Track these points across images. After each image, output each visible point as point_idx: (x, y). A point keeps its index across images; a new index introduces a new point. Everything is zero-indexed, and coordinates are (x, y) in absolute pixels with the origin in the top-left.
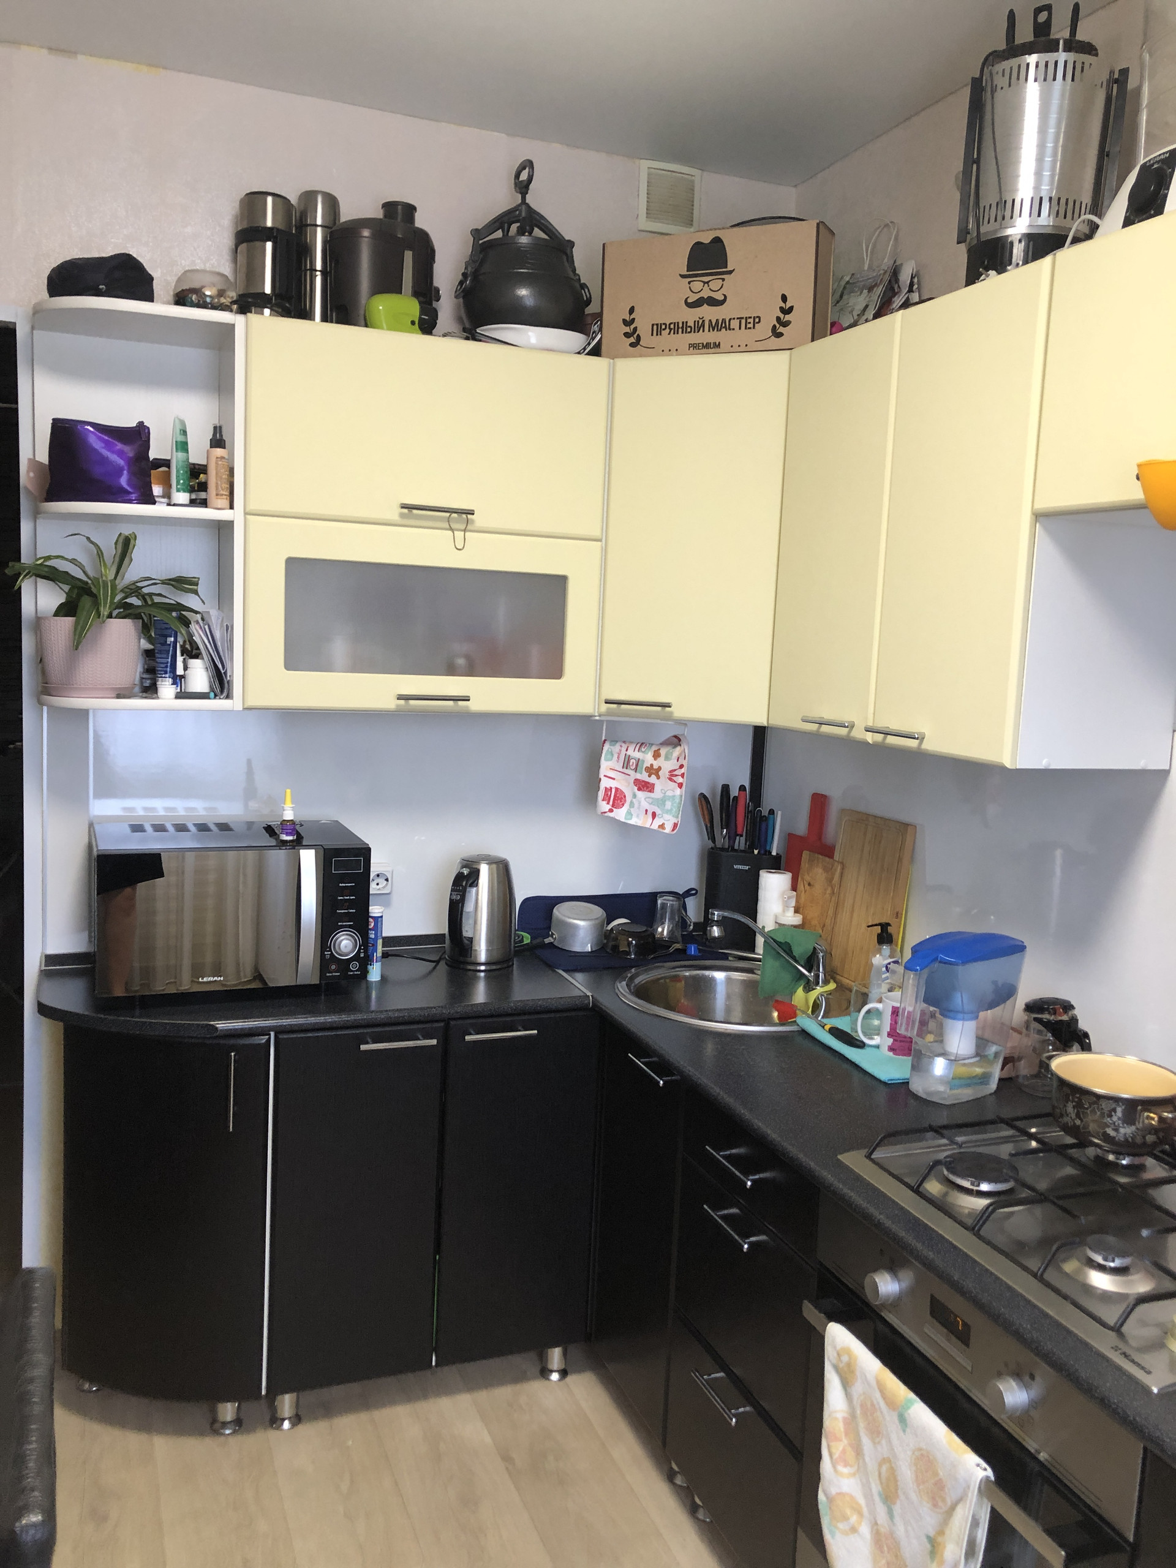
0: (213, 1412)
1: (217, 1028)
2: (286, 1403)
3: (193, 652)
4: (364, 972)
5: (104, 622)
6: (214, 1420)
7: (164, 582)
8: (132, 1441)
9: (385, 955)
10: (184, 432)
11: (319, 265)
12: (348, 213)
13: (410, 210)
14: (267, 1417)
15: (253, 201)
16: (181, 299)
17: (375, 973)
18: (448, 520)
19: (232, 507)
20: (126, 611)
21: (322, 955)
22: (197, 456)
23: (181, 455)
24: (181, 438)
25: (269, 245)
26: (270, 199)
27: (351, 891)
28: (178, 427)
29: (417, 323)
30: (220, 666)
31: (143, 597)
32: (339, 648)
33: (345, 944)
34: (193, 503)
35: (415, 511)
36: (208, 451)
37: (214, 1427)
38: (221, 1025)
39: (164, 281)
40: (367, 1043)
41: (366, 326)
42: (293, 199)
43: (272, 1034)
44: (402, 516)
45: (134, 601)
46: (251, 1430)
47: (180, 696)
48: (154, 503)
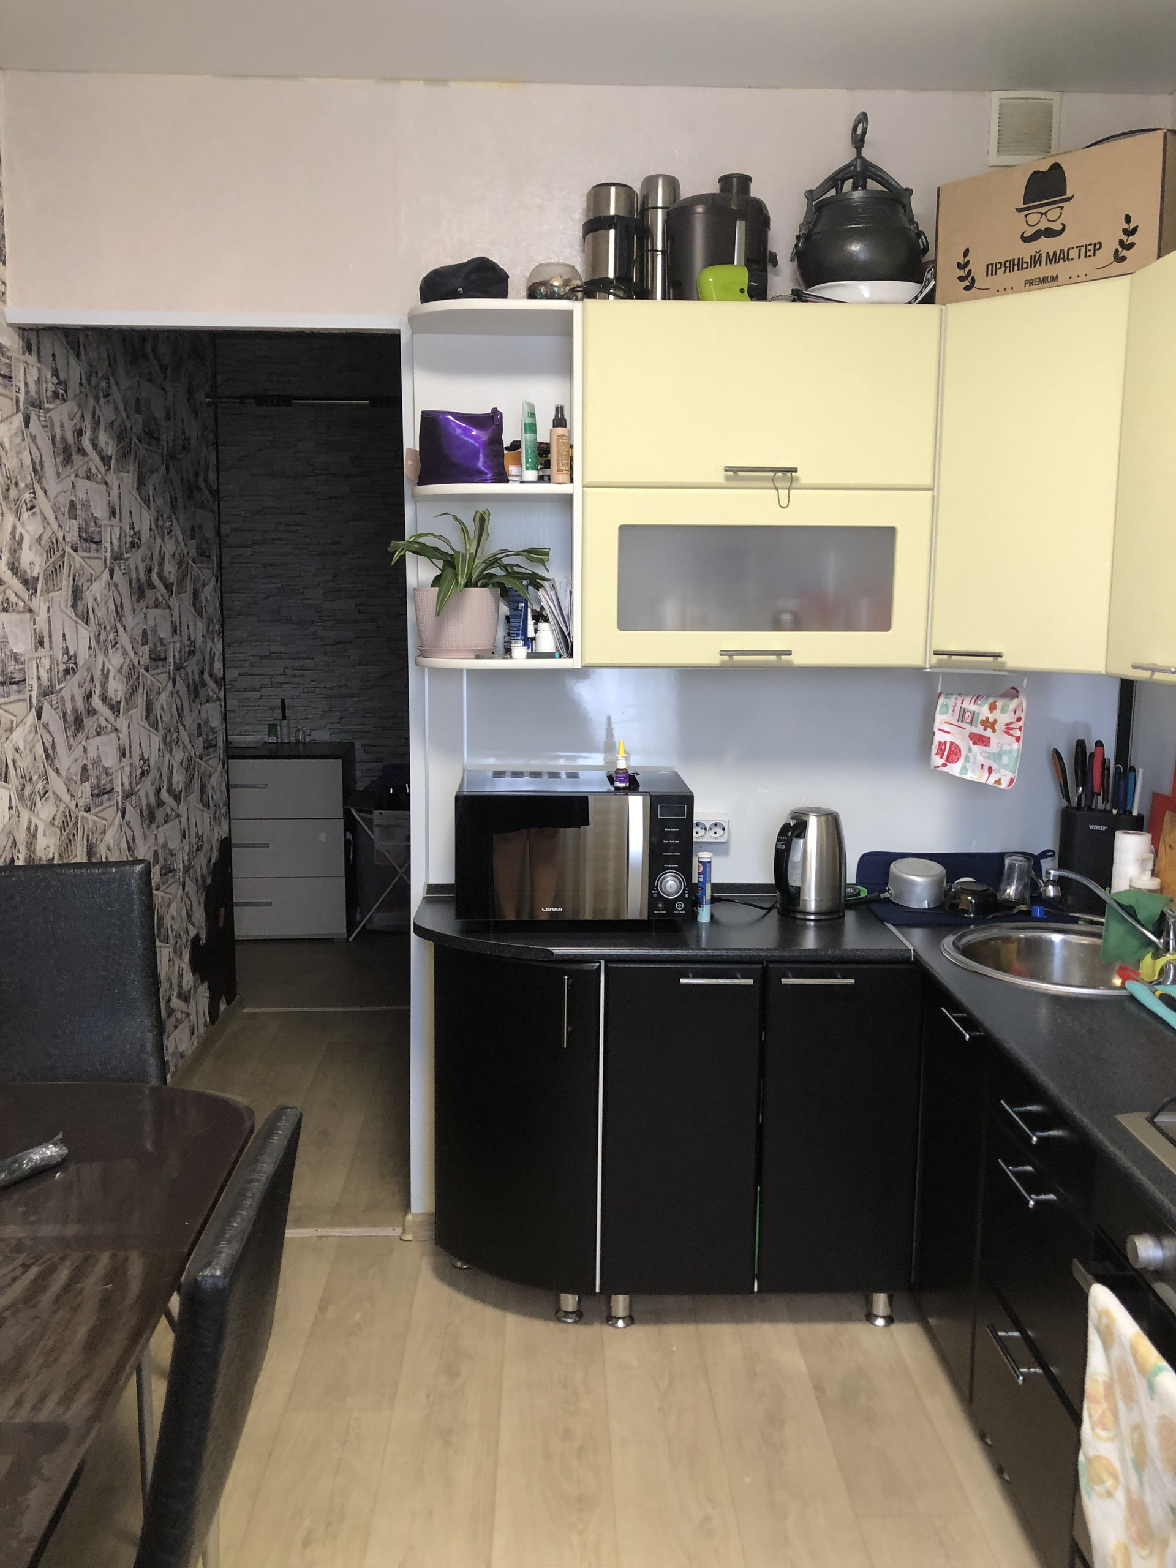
0: (558, 1302)
1: (553, 953)
2: (620, 1303)
3: (539, 617)
4: (695, 915)
5: (461, 591)
6: (558, 1310)
7: (517, 554)
8: (488, 1314)
9: (714, 900)
10: (533, 415)
11: (660, 247)
12: (687, 191)
13: (745, 181)
14: (605, 1315)
15: (599, 192)
16: (532, 294)
17: (704, 915)
18: (773, 480)
19: (572, 481)
20: (485, 580)
21: (650, 894)
22: (543, 437)
23: (529, 436)
24: (528, 420)
25: (612, 232)
26: (613, 189)
27: (677, 835)
28: (527, 410)
29: (746, 289)
30: (564, 628)
31: (505, 567)
32: (670, 609)
33: (671, 884)
34: (541, 479)
35: (740, 474)
36: (551, 430)
37: (558, 1315)
38: (558, 950)
39: (518, 278)
40: (688, 977)
41: (699, 300)
42: (637, 188)
43: (603, 962)
44: (728, 478)
45: (496, 571)
46: (590, 1323)
47: (531, 656)
48: (507, 481)
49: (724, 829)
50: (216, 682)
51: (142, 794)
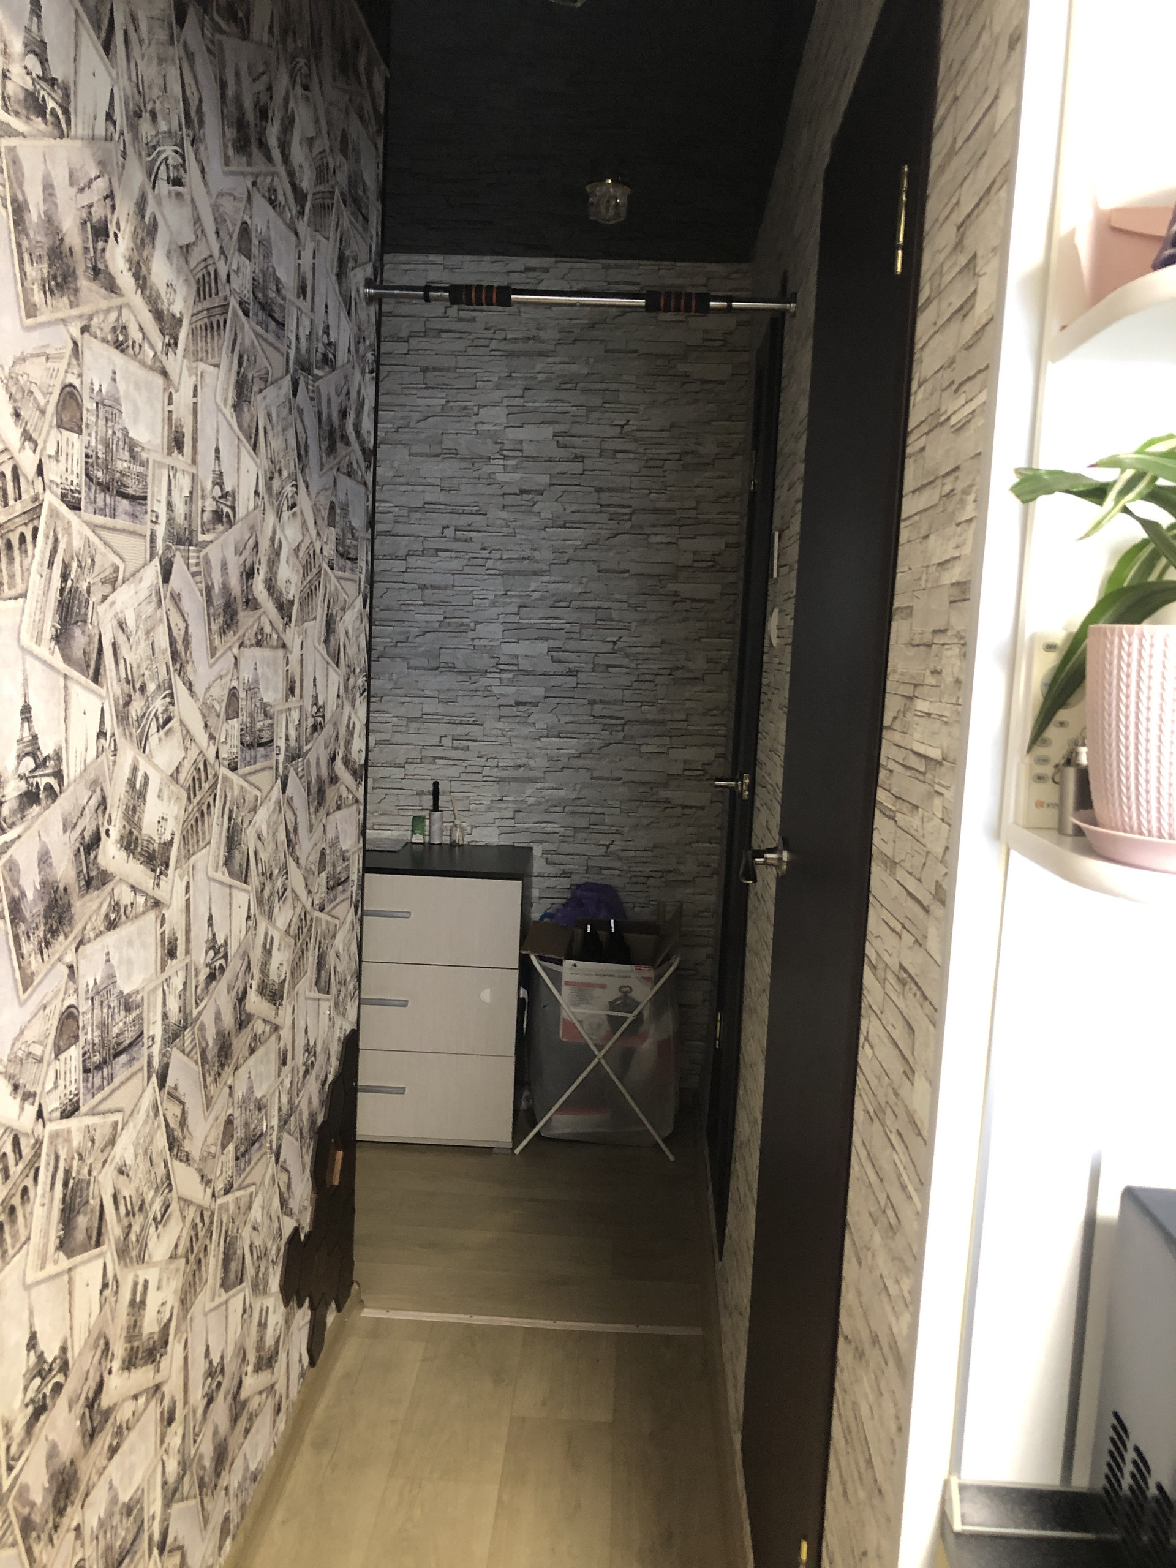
50: (355, 773)
51: (208, 1019)
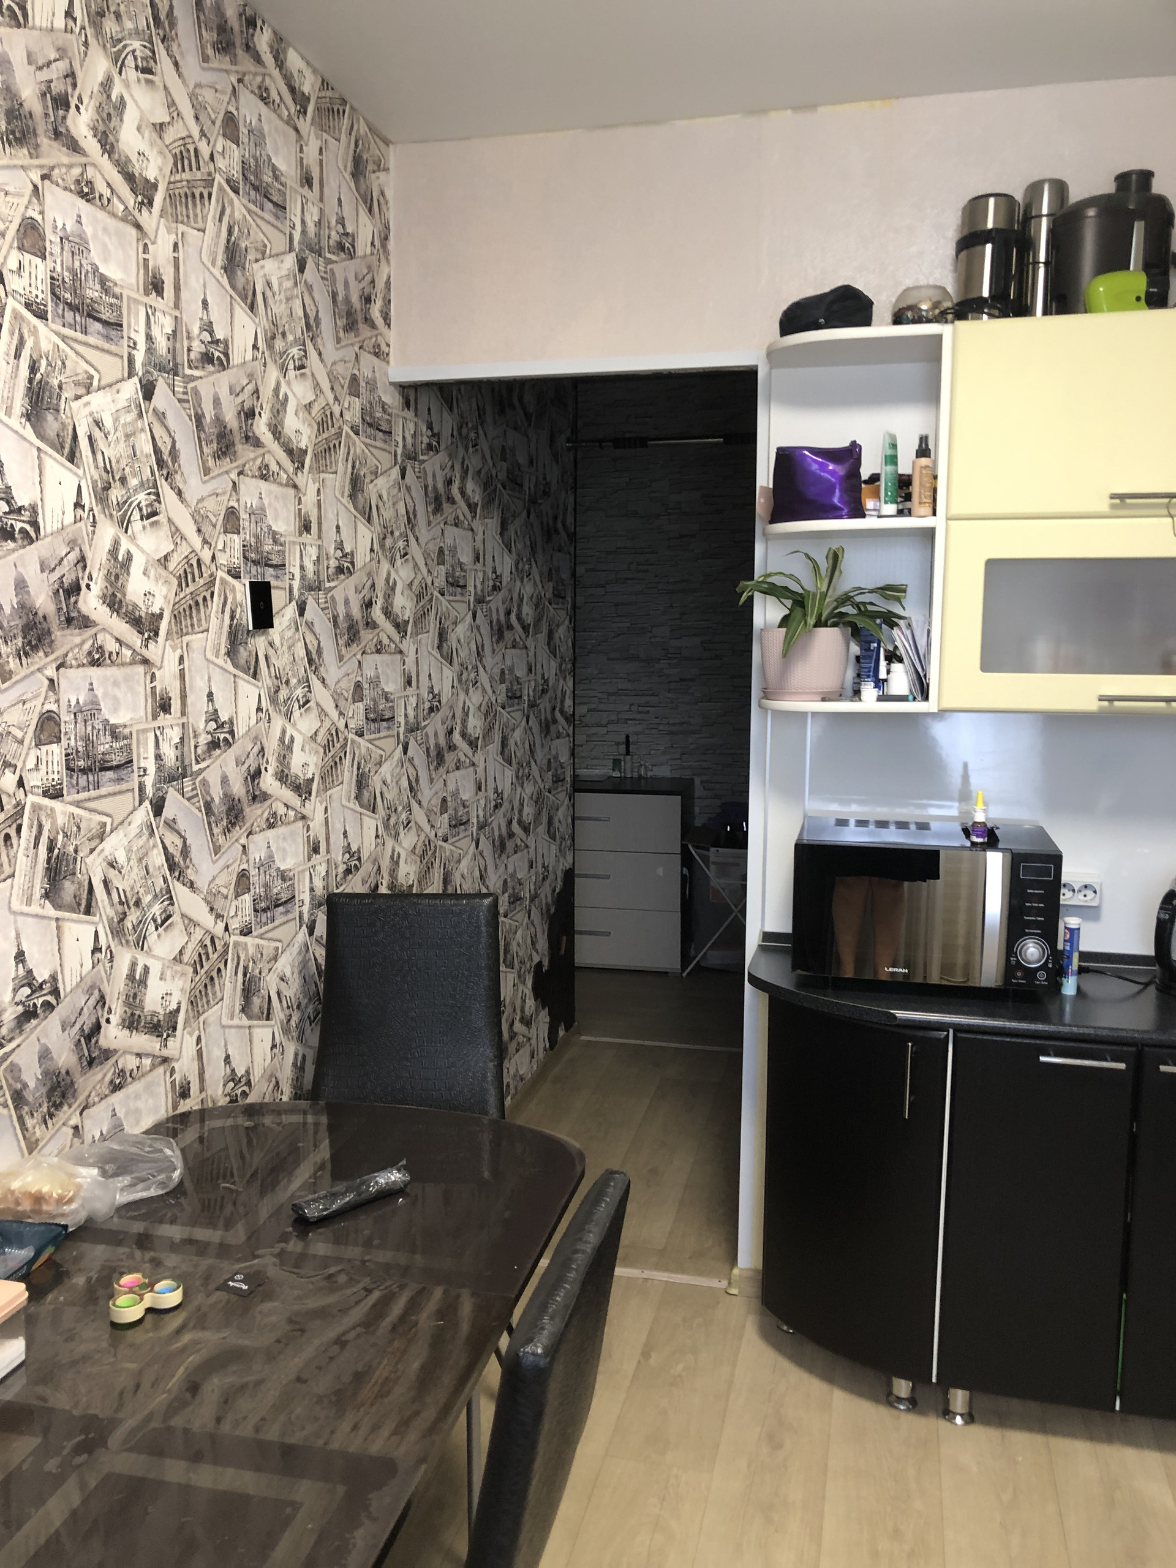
0: (890, 1385)
1: (896, 1017)
2: (959, 1398)
3: (893, 657)
4: (1059, 986)
5: (810, 631)
6: (890, 1393)
7: (871, 591)
8: (814, 1386)
9: (1081, 970)
10: (894, 446)
11: (1042, 257)
12: (1076, 194)
13: (1146, 177)
14: (941, 1407)
15: (976, 205)
16: (898, 319)
17: (1069, 987)
18: (1168, 506)
19: (934, 514)
20: (837, 620)
21: (1008, 960)
22: (904, 468)
23: (890, 468)
24: (889, 452)
25: (989, 247)
26: (992, 201)
27: (1040, 898)
28: (888, 440)
29: (1143, 297)
30: (920, 670)
31: (857, 605)
32: (1041, 649)
33: (1032, 951)
34: (900, 513)
35: (1128, 501)
36: (914, 463)
37: (889, 1399)
38: (901, 1014)
39: (883, 306)
40: (1048, 1055)
41: (1086, 312)
42: (1019, 196)
43: (951, 1031)
44: (1113, 506)
45: (848, 609)
46: (923, 1413)
47: (880, 699)
48: (863, 516)
49: (1095, 892)
